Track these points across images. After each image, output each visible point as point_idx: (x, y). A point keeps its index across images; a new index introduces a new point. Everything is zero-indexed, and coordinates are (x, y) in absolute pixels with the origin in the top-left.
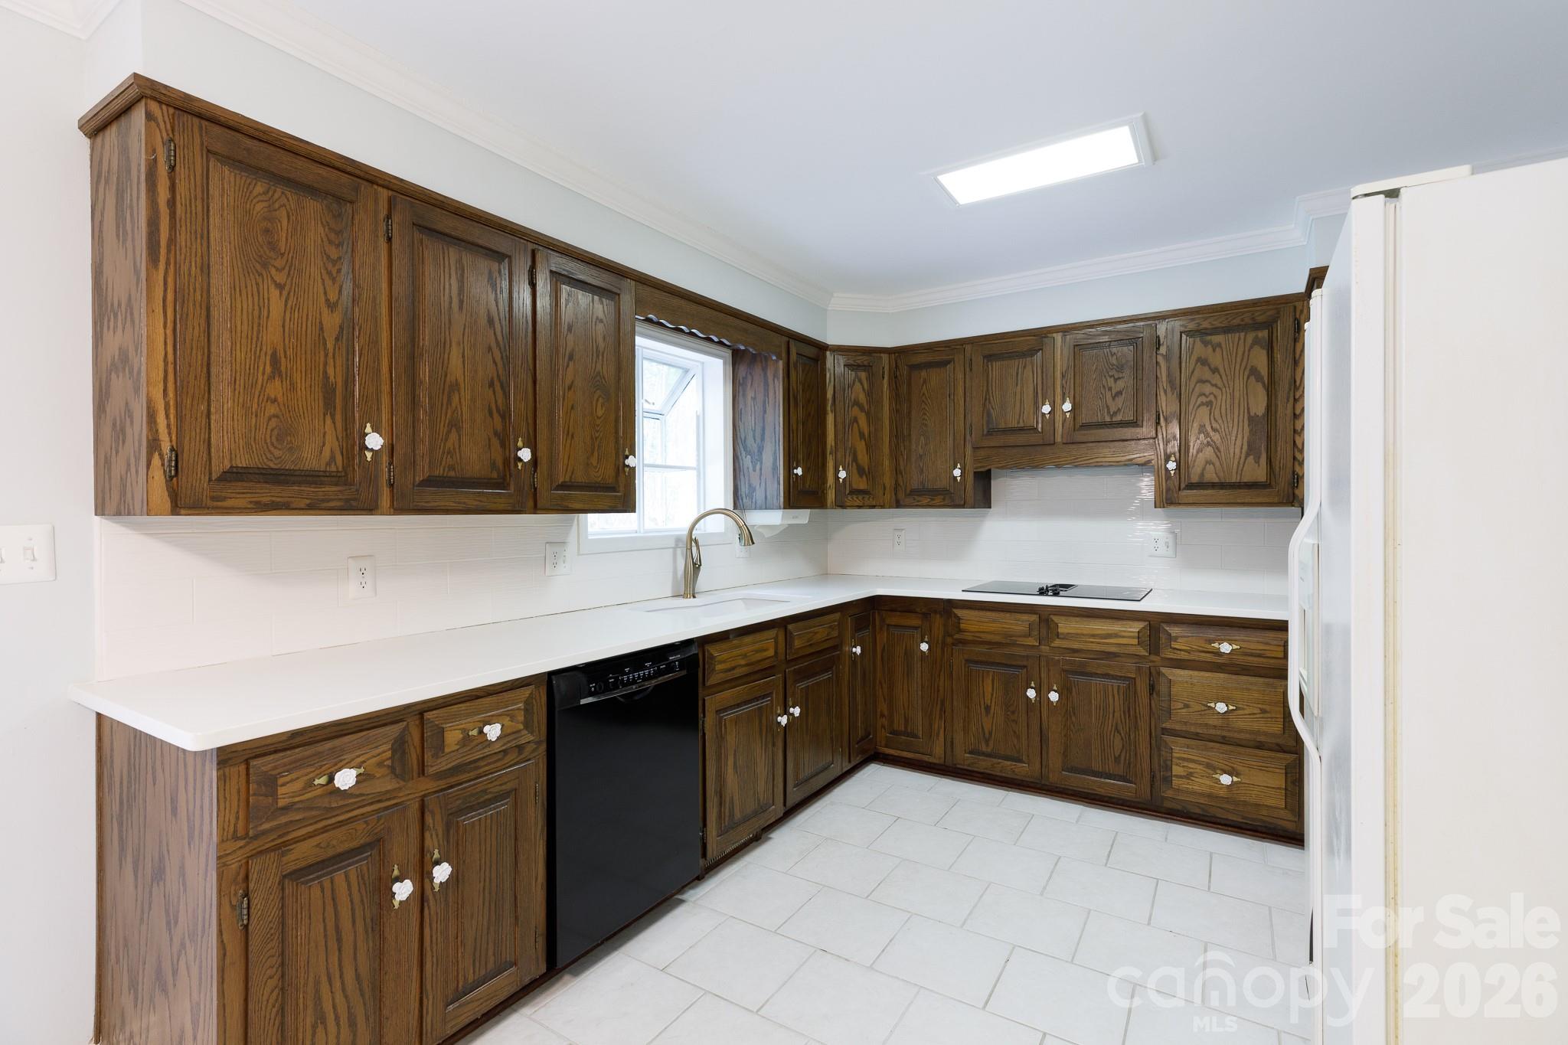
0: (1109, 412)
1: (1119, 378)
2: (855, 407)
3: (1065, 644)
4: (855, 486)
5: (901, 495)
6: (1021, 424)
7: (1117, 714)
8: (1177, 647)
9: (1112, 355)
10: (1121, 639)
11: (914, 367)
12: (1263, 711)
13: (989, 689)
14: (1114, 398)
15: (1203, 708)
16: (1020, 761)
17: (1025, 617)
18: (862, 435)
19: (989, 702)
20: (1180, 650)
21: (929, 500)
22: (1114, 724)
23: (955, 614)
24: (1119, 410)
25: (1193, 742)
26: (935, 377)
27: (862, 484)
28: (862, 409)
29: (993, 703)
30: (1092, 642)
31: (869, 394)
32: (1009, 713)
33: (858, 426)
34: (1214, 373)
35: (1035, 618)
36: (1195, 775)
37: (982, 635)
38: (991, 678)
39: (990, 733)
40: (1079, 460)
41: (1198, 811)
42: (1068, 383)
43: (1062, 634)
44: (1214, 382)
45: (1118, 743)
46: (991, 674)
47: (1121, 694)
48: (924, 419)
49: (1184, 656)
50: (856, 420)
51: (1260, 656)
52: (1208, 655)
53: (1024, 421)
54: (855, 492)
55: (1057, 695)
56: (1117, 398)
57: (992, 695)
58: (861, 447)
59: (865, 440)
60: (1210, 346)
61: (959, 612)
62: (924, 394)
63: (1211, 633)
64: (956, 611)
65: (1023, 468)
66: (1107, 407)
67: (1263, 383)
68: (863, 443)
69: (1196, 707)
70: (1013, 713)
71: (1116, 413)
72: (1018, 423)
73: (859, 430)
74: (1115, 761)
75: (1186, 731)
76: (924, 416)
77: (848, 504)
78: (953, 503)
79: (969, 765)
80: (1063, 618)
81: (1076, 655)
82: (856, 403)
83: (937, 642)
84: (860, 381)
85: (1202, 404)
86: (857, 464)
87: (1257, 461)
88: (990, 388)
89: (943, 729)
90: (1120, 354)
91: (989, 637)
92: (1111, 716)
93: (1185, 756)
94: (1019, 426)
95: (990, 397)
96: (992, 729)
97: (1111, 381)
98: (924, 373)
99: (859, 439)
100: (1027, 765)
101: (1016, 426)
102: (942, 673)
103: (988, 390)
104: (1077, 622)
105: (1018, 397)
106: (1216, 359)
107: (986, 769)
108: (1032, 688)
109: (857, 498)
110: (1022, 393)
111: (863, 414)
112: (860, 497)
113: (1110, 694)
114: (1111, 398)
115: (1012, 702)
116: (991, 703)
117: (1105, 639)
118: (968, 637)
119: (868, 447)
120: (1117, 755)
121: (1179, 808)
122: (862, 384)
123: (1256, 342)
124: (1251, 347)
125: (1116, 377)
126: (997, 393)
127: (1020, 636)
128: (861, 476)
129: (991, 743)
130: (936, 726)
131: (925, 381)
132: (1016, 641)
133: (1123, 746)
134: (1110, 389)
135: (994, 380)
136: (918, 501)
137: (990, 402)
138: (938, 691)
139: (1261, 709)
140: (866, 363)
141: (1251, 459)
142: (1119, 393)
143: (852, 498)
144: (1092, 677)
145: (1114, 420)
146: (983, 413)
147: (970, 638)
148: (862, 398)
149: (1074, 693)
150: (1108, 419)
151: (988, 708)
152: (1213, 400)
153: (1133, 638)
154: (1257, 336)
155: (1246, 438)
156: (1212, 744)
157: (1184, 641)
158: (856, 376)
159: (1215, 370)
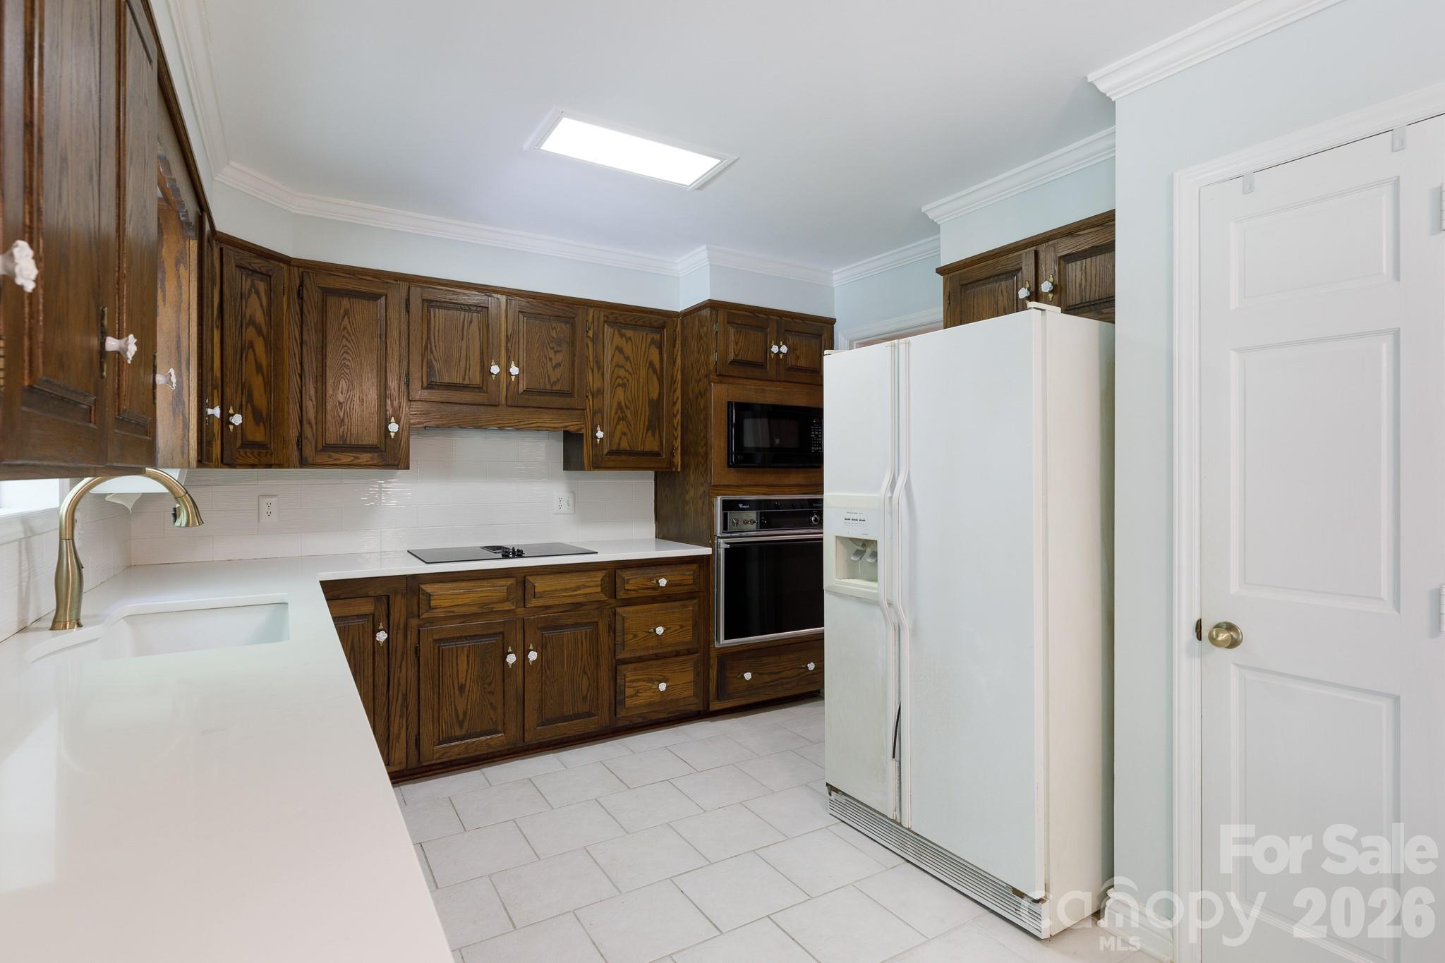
0: (549, 381)
1: (558, 351)
2: (251, 327)
3: (541, 602)
4: (250, 437)
5: (309, 451)
6: (467, 382)
7: (585, 657)
8: (630, 588)
9: (553, 329)
10: (588, 589)
11: (327, 292)
12: (682, 627)
13: (463, 666)
14: (554, 368)
15: (646, 634)
16: (496, 732)
17: (502, 582)
18: (259, 368)
19: (464, 680)
20: (631, 590)
21: (352, 458)
22: (582, 667)
23: (422, 590)
24: (558, 380)
25: (639, 665)
26: (362, 311)
27: (258, 435)
28: (260, 332)
29: (468, 681)
30: (564, 596)
31: (268, 314)
32: (486, 686)
33: (255, 354)
34: (627, 361)
35: (510, 581)
36: (641, 691)
37: (455, 609)
38: (466, 653)
39: (465, 714)
40: (522, 423)
41: (640, 720)
42: (513, 346)
43: (539, 593)
44: (627, 369)
45: (585, 682)
46: (466, 649)
47: (588, 639)
48: (345, 358)
49: (633, 594)
50: (251, 345)
51: (680, 585)
52: (649, 591)
53: (470, 379)
54: (248, 445)
55: (536, 653)
56: (556, 369)
57: (467, 671)
58: (257, 383)
59: (263, 375)
60: (624, 338)
61: (428, 588)
62: (345, 328)
63: (651, 572)
64: (423, 587)
65: (465, 428)
66: (548, 376)
67: (657, 375)
68: (261, 378)
69: (642, 635)
70: (490, 684)
71: (556, 382)
72: (464, 379)
73: (256, 360)
74: (583, 700)
75: (634, 657)
76: (345, 355)
77: (240, 462)
78: (383, 463)
79: (439, 758)
80: (539, 577)
81: (548, 611)
82: (252, 322)
83: (398, 627)
84: (257, 293)
85: (619, 385)
86: (253, 406)
87: (654, 436)
88: (432, 337)
89: (405, 728)
90: (559, 329)
91: (458, 610)
92: (580, 659)
93: (633, 678)
94: (465, 383)
95: (431, 345)
96: (467, 709)
97: (551, 354)
98: (345, 302)
99: (255, 373)
100: (503, 734)
101: (461, 382)
102: (404, 662)
103: (429, 338)
104: (550, 579)
105: (464, 353)
106: (628, 350)
107: (459, 754)
108: (511, 653)
109: (252, 453)
110: (468, 348)
111: (261, 338)
112: (256, 452)
113: (580, 642)
114: (551, 369)
115: (488, 674)
116: (466, 681)
117: (576, 591)
118: (439, 613)
119: (267, 384)
120: (584, 695)
121: (628, 723)
122: (259, 297)
123: (653, 342)
124: (650, 346)
125: (556, 349)
126: (441, 343)
127: (497, 603)
128: (257, 424)
129: (466, 725)
130: (396, 727)
131: (346, 313)
132: (494, 608)
133: (589, 685)
134: (551, 359)
135: (437, 328)
136: (336, 460)
137: (432, 352)
138: (399, 685)
139: (680, 625)
140: (264, 270)
141: (650, 434)
142: (558, 365)
143: (246, 453)
144: (563, 629)
145: (554, 389)
146: (422, 363)
147: (442, 615)
148: (260, 317)
149: (549, 649)
150: (548, 387)
151: (462, 688)
152: (627, 382)
153: (597, 586)
154: (653, 338)
155: (647, 417)
156: (650, 663)
157: (634, 582)
158: (253, 285)
159: (627, 359)
